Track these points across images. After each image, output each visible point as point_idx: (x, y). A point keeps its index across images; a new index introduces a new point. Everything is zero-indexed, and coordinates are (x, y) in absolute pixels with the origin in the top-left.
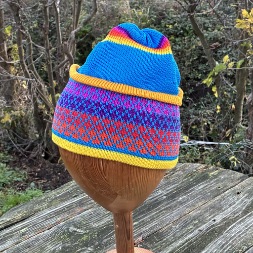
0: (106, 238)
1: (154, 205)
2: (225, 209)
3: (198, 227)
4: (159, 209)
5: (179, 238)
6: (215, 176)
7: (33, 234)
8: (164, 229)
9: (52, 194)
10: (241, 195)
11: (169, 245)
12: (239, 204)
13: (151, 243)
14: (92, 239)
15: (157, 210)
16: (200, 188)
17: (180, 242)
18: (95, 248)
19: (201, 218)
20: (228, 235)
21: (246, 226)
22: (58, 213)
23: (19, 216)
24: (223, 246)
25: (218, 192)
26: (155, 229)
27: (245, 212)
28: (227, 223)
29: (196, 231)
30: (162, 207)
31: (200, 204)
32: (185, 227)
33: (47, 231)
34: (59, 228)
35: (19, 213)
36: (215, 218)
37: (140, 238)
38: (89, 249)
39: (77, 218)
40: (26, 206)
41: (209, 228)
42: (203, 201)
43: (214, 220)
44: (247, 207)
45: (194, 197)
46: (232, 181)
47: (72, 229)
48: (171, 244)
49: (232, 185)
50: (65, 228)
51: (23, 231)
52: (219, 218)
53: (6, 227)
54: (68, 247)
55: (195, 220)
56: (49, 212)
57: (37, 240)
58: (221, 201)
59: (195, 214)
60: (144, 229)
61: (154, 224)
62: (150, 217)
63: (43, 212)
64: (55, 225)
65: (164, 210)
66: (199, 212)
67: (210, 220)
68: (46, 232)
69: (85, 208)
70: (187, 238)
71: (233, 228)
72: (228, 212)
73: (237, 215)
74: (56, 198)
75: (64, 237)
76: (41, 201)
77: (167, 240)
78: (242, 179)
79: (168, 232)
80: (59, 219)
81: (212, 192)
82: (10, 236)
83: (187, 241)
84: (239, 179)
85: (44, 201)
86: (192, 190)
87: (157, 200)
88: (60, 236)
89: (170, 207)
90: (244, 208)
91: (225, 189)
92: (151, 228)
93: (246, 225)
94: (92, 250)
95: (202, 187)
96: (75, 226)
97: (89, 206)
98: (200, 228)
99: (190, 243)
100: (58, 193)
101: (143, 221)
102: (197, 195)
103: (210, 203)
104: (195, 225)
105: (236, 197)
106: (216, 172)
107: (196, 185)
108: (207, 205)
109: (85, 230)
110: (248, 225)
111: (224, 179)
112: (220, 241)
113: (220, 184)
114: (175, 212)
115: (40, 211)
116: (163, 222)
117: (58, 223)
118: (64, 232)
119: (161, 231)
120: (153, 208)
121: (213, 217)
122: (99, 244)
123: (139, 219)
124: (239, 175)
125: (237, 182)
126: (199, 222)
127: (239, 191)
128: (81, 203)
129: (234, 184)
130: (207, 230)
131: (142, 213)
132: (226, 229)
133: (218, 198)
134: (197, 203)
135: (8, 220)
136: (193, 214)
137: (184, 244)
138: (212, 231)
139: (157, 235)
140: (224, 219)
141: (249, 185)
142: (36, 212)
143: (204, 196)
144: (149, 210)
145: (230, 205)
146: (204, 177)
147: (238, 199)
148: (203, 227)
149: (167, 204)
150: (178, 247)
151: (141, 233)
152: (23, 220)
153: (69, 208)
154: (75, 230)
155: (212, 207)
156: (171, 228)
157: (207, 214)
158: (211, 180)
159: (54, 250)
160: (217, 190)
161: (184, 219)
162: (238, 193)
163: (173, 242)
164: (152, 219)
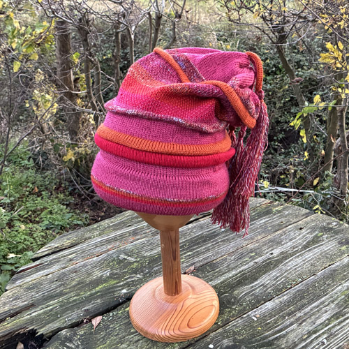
0: (157, 266)
1: (211, 236)
2: (285, 244)
3: (254, 259)
4: (216, 240)
5: (233, 269)
6: (279, 212)
7: (81, 260)
8: (218, 260)
9: (106, 223)
10: (303, 231)
11: (221, 275)
12: (299, 239)
13: (203, 272)
14: (142, 267)
15: (213, 242)
16: (261, 222)
17: (233, 273)
18: (144, 275)
19: (258, 250)
20: (284, 268)
21: (304, 261)
22: (109, 241)
23: (68, 243)
24: (277, 278)
25: (280, 227)
26: (209, 260)
27: (306, 247)
28: (285, 256)
29: (252, 264)
30: (219, 239)
31: (259, 237)
32: (240, 258)
33: (96, 258)
34: (108, 255)
35: (68, 239)
36: (273, 252)
37: (192, 268)
38: (138, 276)
39: (129, 246)
40: (76, 233)
41: (266, 261)
42: (263, 235)
43: (272, 254)
44: (309, 242)
45: (254, 231)
46: (297, 216)
47: (122, 256)
48: (223, 274)
49: (295, 220)
50: (114, 256)
51: (70, 256)
52: (276, 252)
53: (53, 253)
54: (116, 274)
55: (251, 252)
56: (100, 240)
57: (85, 266)
58: (282, 235)
59: (252, 246)
60: (197, 259)
61: (208, 254)
62: (206, 248)
63: (94, 239)
64: (105, 252)
65: (221, 242)
66: (257, 245)
67: (267, 252)
68: (94, 259)
69: (139, 237)
70: (241, 269)
71: (289, 261)
72: (287, 246)
73: (296, 249)
74: (109, 227)
75: (114, 265)
76: (93, 229)
77: (220, 270)
78: (307, 215)
79: (221, 263)
80: (109, 247)
81: (273, 226)
82: (57, 261)
83: (240, 272)
84: (303, 215)
85: (96, 229)
86: (253, 224)
87: (215, 232)
88: (110, 262)
89: (227, 239)
90: (304, 243)
91: (288, 224)
92: (205, 259)
93: (304, 259)
94: (141, 277)
95: (264, 221)
96: (126, 254)
97: (143, 235)
98: (256, 261)
99: (243, 274)
100: (112, 222)
101: (197, 252)
102: (257, 229)
103: (269, 237)
104: (251, 257)
105: (297, 232)
106: (280, 208)
107: (257, 219)
108: (266, 239)
109: (136, 258)
110: (306, 259)
111: (288, 214)
112: (274, 273)
113: (283, 219)
114: (232, 244)
115: (90, 238)
116: (218, 253)
117: (109, 250)
118: (114, 260)
119: (214, 262)
120: (209, 240)
121: (271, 251)
122: (149, 272)
123: (194, 249)
124: (305, 211)
125: (301, 218)
126: (256, 254)
127: (302, 227)
128: (135, 233)
129: (297, 220)
130: (263, 262)
131: (198, 244)
132: (282, 262)
133: (279, 232)
134: (256, 236)
135: (57, 246)
136: (251, 246)
137: (237, 275)
138: (268, 264)
139: (210, 266)
140: (282, 253)
141: (313, 221)
142: (86, 239)
143: (264, 229)
144: (205, 241)
145: (291, 240)
146: (268, 212)
147: (299, 235)
148: (259, 260)
149: (224, 237)
150: (230, 278)
151: (194, 263)
152: (72, 246)
153: (122, 236)
154: (126, 257)
155: (271, 241)
156: (226, 259)
157: (265, 247)
158: (274, 215)
159: (102, 276)
160: (279, 225)
161: (240, 251)
162: (301, 229)
163: (226, 273)
164: (208, 250)
